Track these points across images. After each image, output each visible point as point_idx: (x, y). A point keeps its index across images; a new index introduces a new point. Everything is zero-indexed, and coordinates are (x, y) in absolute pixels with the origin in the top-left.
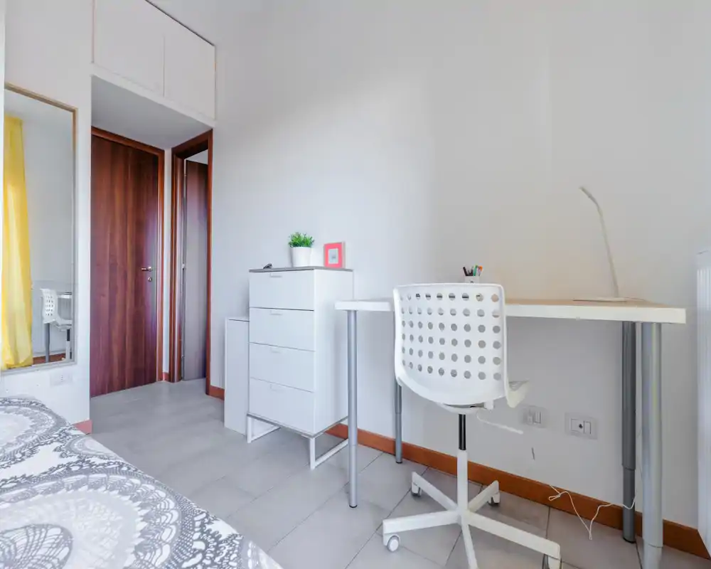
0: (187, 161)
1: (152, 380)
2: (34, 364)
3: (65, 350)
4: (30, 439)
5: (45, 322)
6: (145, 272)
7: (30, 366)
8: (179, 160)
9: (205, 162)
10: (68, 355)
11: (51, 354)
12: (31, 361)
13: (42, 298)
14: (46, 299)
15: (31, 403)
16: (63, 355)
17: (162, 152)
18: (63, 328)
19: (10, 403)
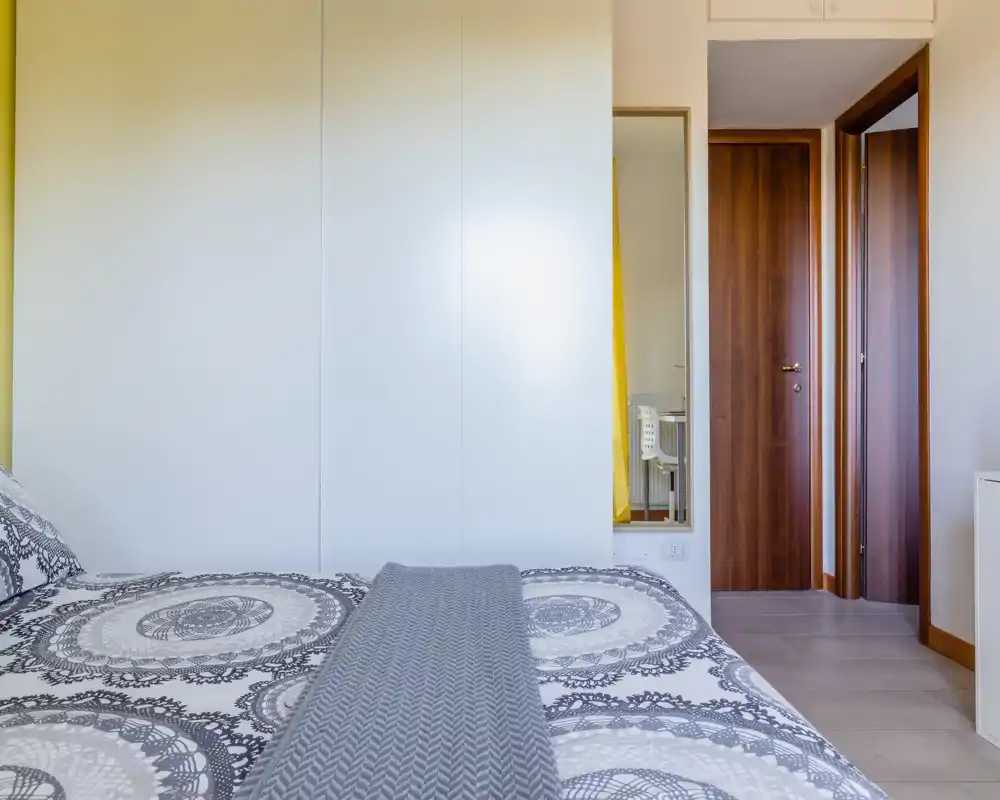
0: (866, 135)
1: (803, 584)
2: (632, 519)
3: (668, 505)
4: (675, 641)
5: (645, 457)
6: (788, 375)
7: (629, 522)
8: (851, 138)
9: (912, 122)
10: (672, 514)
11: (651, 508)
12: (629, 516)
13: (640, 421)
14: (645, 423)
15: (662, 583)
16: (666, 513)
17: (816, 134)
18: (665, 469)
19: (638, 577)
